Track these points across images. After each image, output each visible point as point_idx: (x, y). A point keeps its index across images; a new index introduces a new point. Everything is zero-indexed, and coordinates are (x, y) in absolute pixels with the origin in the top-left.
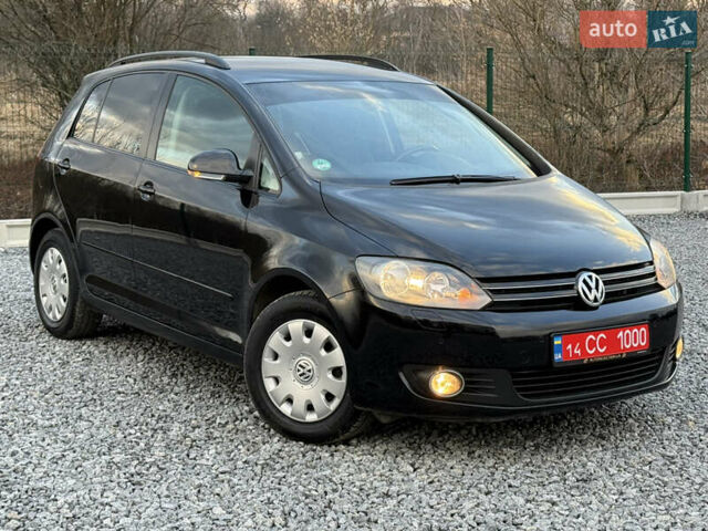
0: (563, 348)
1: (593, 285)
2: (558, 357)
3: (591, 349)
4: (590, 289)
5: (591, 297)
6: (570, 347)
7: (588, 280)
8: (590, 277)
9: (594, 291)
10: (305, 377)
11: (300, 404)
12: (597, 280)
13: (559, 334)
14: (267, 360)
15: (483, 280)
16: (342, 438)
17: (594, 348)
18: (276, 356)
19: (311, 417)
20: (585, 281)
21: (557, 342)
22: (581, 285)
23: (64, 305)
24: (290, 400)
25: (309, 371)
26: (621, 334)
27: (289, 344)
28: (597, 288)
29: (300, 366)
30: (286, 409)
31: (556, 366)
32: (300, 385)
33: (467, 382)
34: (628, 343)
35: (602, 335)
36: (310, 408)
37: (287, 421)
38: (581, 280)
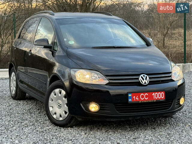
0: (132, 98)
1: (145, 78)
2: (130, 100)
3: (142, 98)
4: (143, 79)
5: (144, 82)
6: (134, 97)
7: (143, 77)
8: (144, 76)
9: (145, 80)
10: (60, 106)
11: (58, 115)
12: (146, 77)
13: (130, 93)
14: (50, 101)
15: (107, 76)
16: (69, 125)
17: (144, 98)
18: (52, 100)
19: (61, 119)
20: (142, 77)
21: (130, 95)
22: (140, 78)
23: (15, 89)
24: (55, 113)
25: (61, 104)
26: (154, 94)
27: (55, 96)
28: (146, 79)
29: (58, 103)
30: (55, 116)
31: (129, 103)
32: (58, 109)
33: (100, 107)
34: (156, 97)
35: (147, 94)
36: (61, 116)
37: (55, 120)
38: (141, 76)
